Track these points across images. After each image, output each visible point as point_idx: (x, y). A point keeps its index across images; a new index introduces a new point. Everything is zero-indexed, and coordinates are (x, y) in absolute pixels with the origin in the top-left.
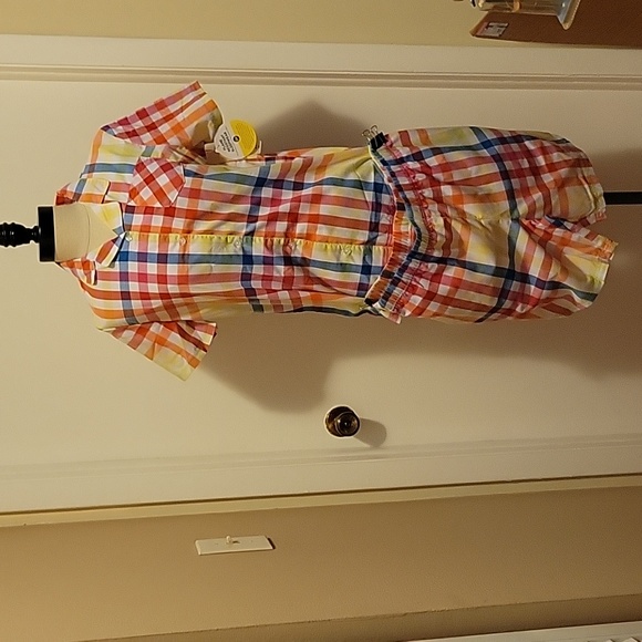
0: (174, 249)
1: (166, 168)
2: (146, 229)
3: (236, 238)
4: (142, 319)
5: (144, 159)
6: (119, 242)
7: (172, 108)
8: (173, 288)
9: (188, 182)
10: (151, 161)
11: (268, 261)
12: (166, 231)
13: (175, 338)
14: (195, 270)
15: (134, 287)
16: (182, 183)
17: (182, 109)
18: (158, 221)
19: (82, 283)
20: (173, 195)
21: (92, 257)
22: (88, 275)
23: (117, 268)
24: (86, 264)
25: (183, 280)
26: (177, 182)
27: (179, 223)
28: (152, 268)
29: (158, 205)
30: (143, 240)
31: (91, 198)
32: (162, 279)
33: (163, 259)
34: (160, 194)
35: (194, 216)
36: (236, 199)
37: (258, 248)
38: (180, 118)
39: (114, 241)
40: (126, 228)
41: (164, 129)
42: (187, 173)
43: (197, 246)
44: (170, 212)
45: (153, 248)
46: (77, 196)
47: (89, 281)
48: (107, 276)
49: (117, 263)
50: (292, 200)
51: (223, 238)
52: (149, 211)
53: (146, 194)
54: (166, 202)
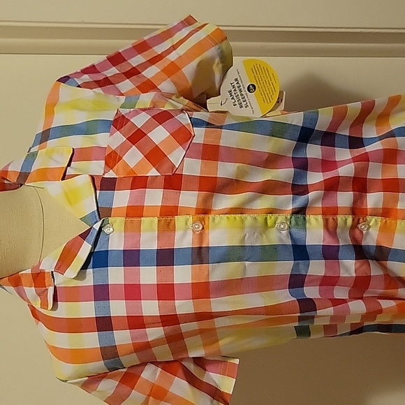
0: (184, 239)
1: (162, 118)
2: (135, 212)
3: (281, 218)
4: (129, 360)
5: (124, 111)
6: (92, 237)
7: (159, 49)
8: (183, 306)
9: (199, 134)
10: (137, 113)
11: (330, 253)
12: (169, 212)
13: (180, 387)
14: (219, 272)
15: (118, 308)
16: (190, 136)
17: (174, 48)
18: (154, 197)
19: (33, 310)
20: (176, 156)
21: (48, 265)
22: (42, 295)
23: (90, 279)
24: (39, 278)
25: (201, 290)
26: (182, 136)
27: (188, 199)
28: (148, 275)
29: (153, 172)
30: (132, 230)
31: (45, 175)
32: (165, 292)
33: (165, 257)
34: (156, 156)
35: (212, 186)
36: (271, 161)
37: (315, 233)
38: (173, 57)
39: (84, 236)
40: (103, 213)
41: (151, 72)
42: (196, 123)
43: (221, 234)
44: (174, 182)
45: (149, 241)
46: (23, 177)
47: (44, 305)
48: (74, 295)
49: (90, 271)
50: (355, 160)
51: (260, 218)
52: (139, 183)
53: (133, 158)
54: (165, 167)
